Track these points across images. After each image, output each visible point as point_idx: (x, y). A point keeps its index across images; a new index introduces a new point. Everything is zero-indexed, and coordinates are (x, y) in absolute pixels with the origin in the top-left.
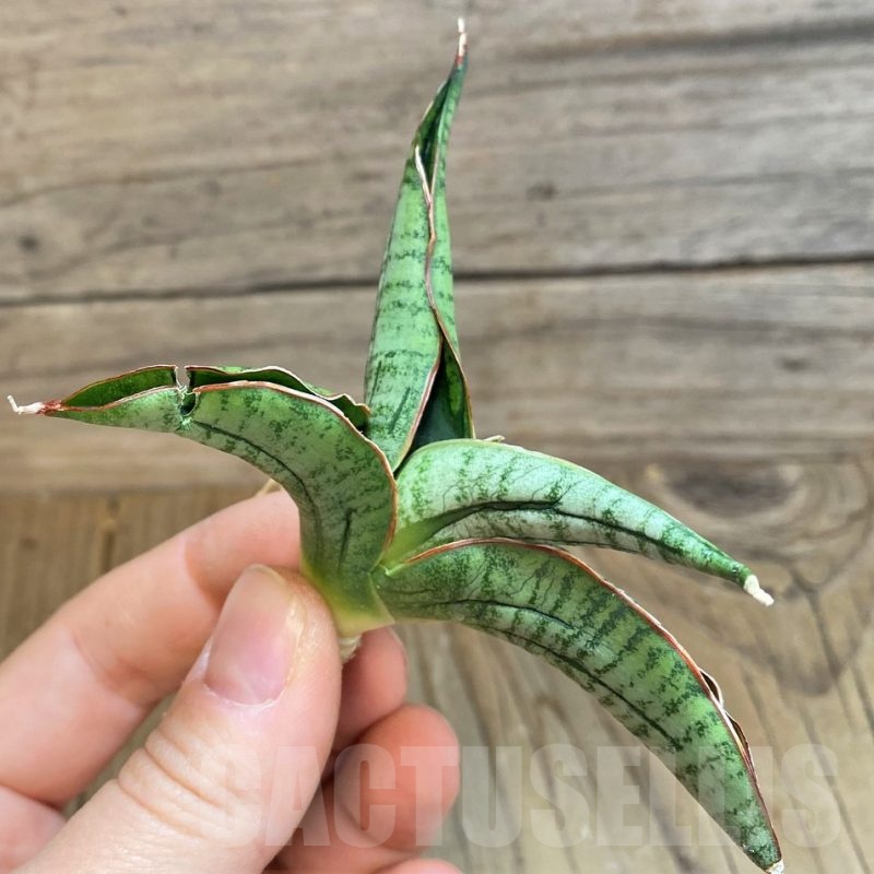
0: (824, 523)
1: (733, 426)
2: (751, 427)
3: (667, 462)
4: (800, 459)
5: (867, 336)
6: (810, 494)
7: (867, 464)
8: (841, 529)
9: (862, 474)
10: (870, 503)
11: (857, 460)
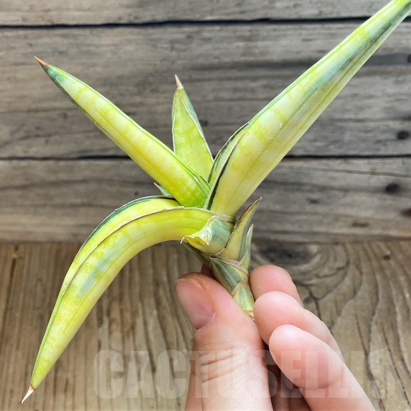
0: (326, 271)
1: (288, 227)
2: (296, 228)
4: (319, 243)
5: (346, 190)
6: (321, 258)
7: (348, 246)
8: (333, 275)
9: (346, 250)
10: (348, 263)
11: (344, 245)
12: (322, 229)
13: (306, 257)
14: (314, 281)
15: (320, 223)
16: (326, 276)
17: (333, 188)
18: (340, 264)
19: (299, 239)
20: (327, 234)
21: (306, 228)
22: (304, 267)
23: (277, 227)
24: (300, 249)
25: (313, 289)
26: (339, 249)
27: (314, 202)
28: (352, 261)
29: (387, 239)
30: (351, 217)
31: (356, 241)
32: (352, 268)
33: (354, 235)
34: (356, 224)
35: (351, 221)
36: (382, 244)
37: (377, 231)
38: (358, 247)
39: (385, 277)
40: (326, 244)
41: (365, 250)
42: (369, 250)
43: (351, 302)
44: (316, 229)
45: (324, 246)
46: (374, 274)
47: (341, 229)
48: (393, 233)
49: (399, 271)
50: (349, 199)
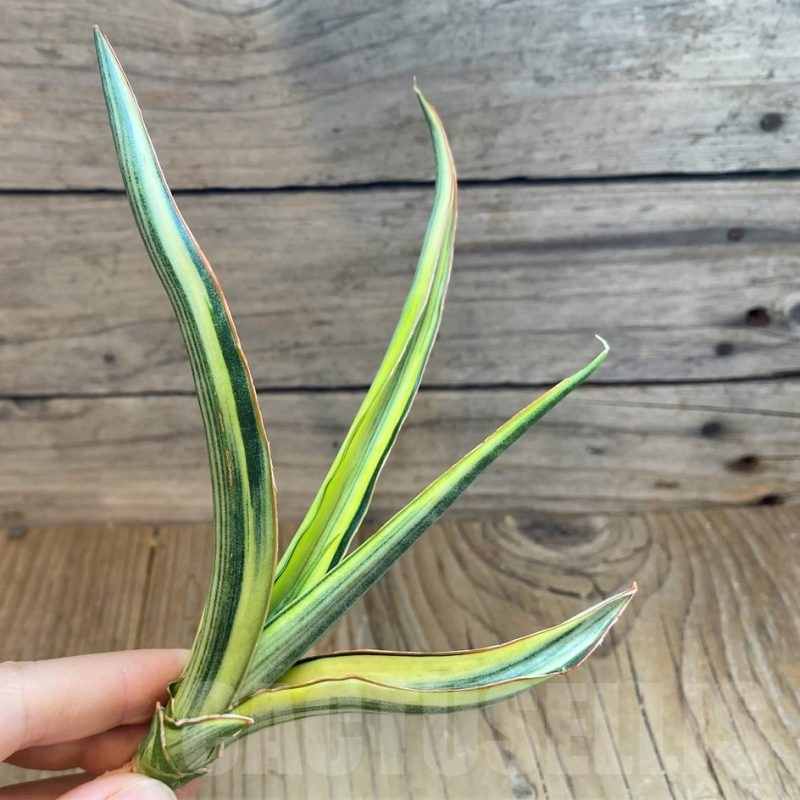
0: (618, 553)
1: (561, 491)
2: (572, 492)
3: (518, 513)
4: (607, 514)
5: (644, 433)
6: (610, 536)
8: (628, 558)
9: (647, 524)
10: (650, 542)
11: (643, 515)
12: (611, 493)
13: (588, 534)
14: (601, 568)
15: (608, 483)
16: (618, 561)
17: (624, 431)
18: (639, 542)
19: (577, 508)
20: (618, 500)
21: (587, 492)
22: (585, 549)
23: (544, 490)
24: (580, 523)
25: (599, 580)
26: (637, 522)
27: (597, 451)
28: (655, 537)
29: (706, 506)
30: (653, 473)
31: (662, 510)
32: (656, 550)
33: (658, 501)
34: (661, 485)
35: (653, 479)
36: (699, 514)
37: (692, 495)
38: (665, 519)
39: (704, 561)
40: (617, 515)
41: (674, 522)
42: (679, 521)
43: (655, 597)
44: (602, 492)
45: (614, 518)
46: (687, 556)
47: (640, 493)
48: (715, 496)
49: (724, 551)
50: (649, 446)
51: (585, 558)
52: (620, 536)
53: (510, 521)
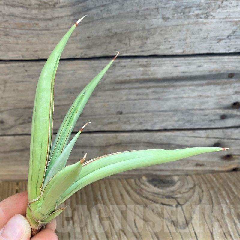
0: (184, 190)
1: (163, 167)
2: (167, 168)
4: (178, 175)
6: (181, 183)
7: (194, 176)
8: (188, 192)
9: (193, 179)
10: (195, 185)
11: (191, 176)
12: (180, 168)
13: (172, 183)
14: (179, 196)
16: (184, 193)
18: (191, 186)
19: (168, 173)
20: (183, 170)
21: (172, 168)
22: (172, 188)
24: (169, 179)
25: (179, 200)
26: (189, 178)
28: (196, 184)
29: (213, 172)
30: (195, 161)
31: (197, 174)
32: (197, 188)
33: (196, 170)
34: (198, 165)
35: (195, 163)
36: (211, 175)
37: (208, 168)
38: (199, 177)
39: (215, 193)
40: (182, 175)
41: (202, 178)
42: (204, 178)
44: (177, 168)
45: (181, 177)
46: (209, 190)
47: (190, 168)
48: (216, 168)
49: (221, 189)
51: (173, 192)
52: (184, 183)
53: (144, 178)
